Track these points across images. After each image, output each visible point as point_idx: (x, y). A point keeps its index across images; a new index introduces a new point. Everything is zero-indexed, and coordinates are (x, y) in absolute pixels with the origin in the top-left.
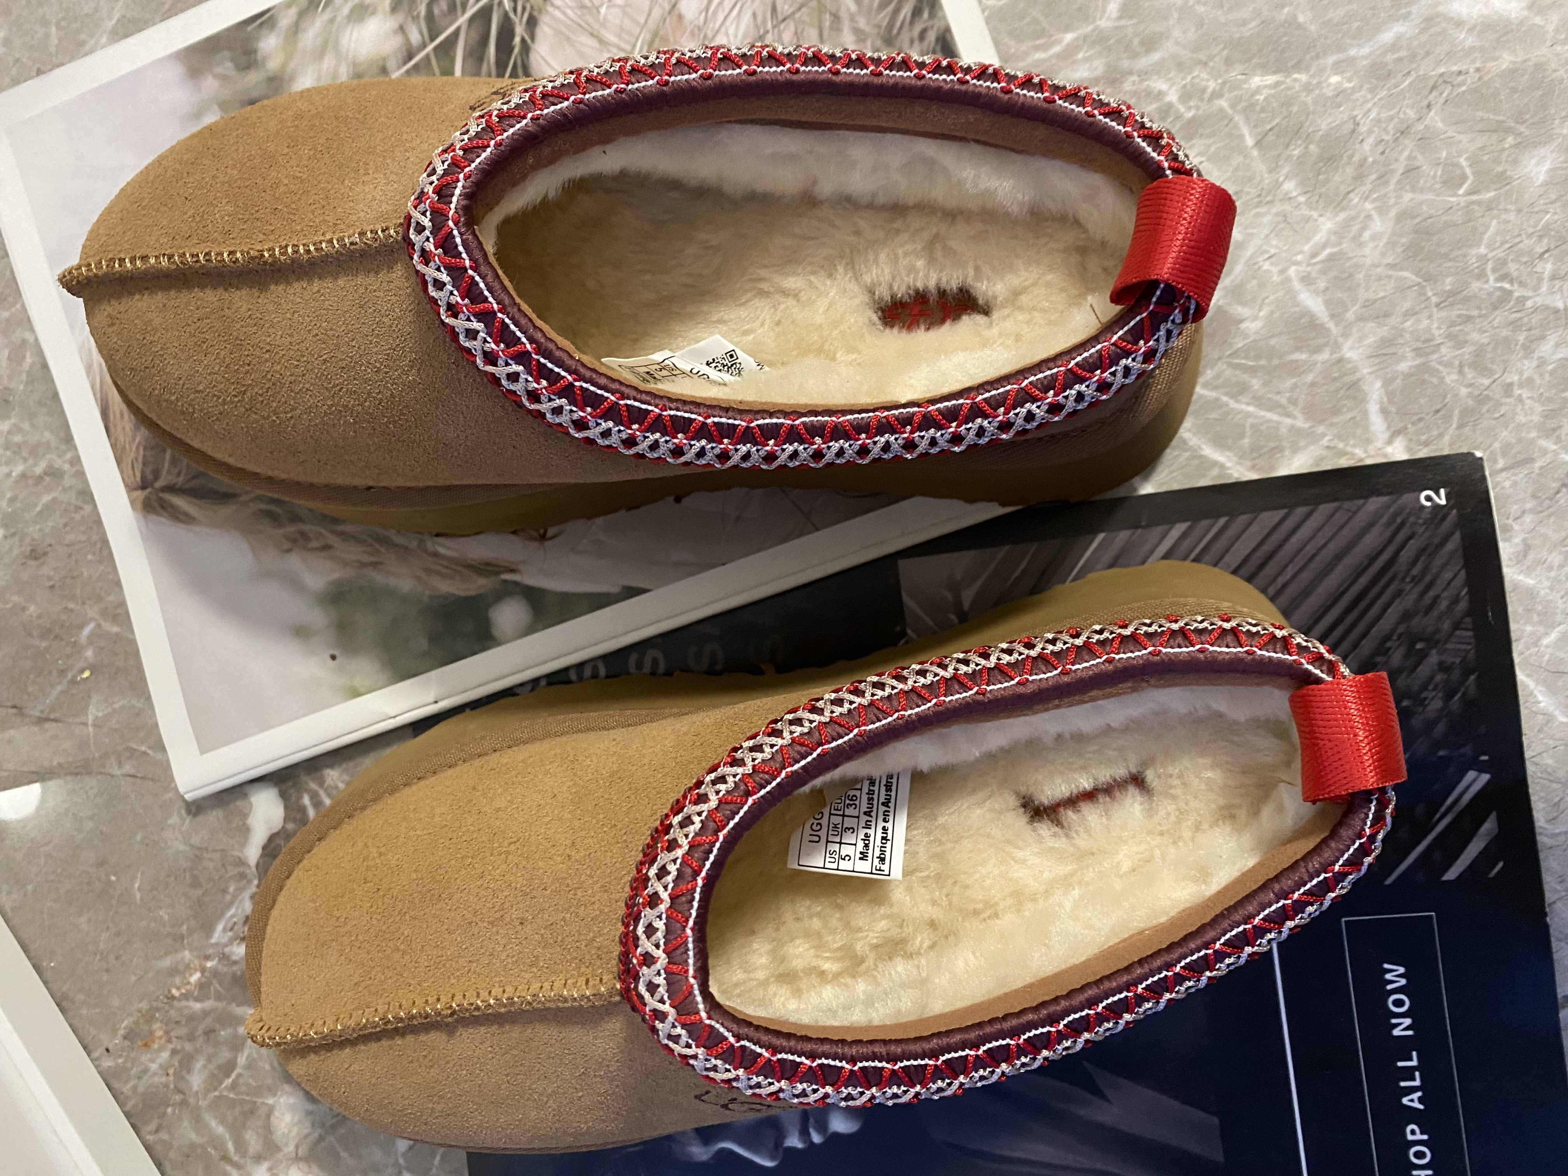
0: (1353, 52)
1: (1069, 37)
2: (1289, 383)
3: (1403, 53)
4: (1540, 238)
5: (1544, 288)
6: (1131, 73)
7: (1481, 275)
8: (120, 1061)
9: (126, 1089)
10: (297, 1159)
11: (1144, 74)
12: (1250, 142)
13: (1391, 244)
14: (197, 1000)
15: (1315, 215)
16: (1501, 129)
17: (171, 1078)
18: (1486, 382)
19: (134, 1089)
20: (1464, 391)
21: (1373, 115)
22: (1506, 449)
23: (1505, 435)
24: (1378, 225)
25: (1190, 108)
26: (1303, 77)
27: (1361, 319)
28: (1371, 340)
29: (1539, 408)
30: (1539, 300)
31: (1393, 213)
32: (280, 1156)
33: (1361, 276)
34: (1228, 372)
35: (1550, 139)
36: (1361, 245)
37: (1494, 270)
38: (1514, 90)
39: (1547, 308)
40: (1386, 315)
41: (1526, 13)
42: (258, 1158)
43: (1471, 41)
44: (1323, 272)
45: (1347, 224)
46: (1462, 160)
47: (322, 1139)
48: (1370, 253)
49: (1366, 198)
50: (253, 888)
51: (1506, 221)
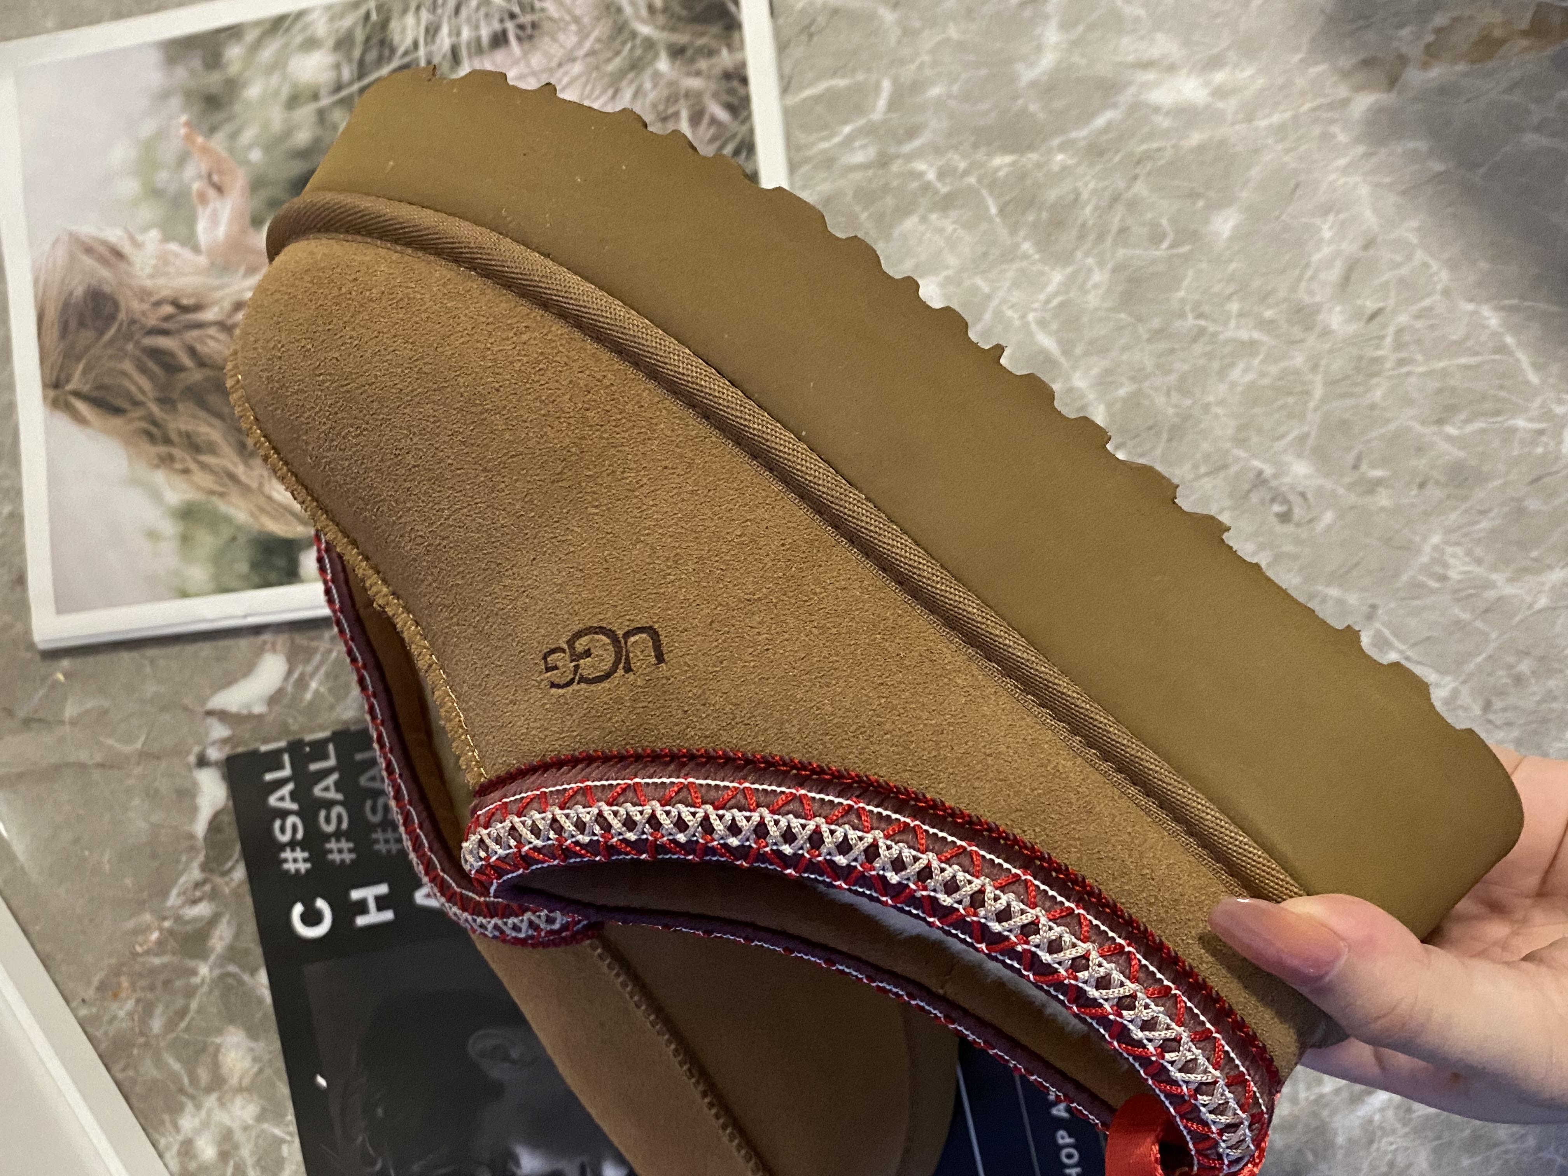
0: (1074, 135)
1: (847, 129)
3: (1113, 135)
4: (1228, 282)
5: (1232, 325)
6: (898, 156)
7: (1182, 315)
8: (94, 1010)
9: (99, 1034)
10: (240, 1090)
11: (910, 157)
12: (993, 210)
13: (1109, 290)
14: (156, 955)
15: (1047, 268)
16: (1193, 195)
17: (136, 1023)
18: (1189, 402)
19: (106, 1034)
20: (1171, 411)
21: (1091, 185)
22: (1207, 457)
23: (1205, 446)
24: (1098, 277)
25: (944, 184)
26: (1034, 156)
27: (1087, 354)
28: (1095, 371)
29: (1231, 423)
30: (1229, 334)
31: (1109, 266)
32: (226, 1087)
33: (1086, 318)
35: (1233, 202)
36: (1087, 292)
37: (1192, 310)
38: (1202, 163)
39: (1234, 340)
40: (1108, 350)
41: (1210, 99)
42: (209, 1090)
43: (1166, 123)
44: (1055, 316)
45: (1072, 278)
46: (1164, 222)
47: (261, 1071)
48: (1093, 300)
49: (1087, 254)
50: (201, 858)
51: (1200, 270)
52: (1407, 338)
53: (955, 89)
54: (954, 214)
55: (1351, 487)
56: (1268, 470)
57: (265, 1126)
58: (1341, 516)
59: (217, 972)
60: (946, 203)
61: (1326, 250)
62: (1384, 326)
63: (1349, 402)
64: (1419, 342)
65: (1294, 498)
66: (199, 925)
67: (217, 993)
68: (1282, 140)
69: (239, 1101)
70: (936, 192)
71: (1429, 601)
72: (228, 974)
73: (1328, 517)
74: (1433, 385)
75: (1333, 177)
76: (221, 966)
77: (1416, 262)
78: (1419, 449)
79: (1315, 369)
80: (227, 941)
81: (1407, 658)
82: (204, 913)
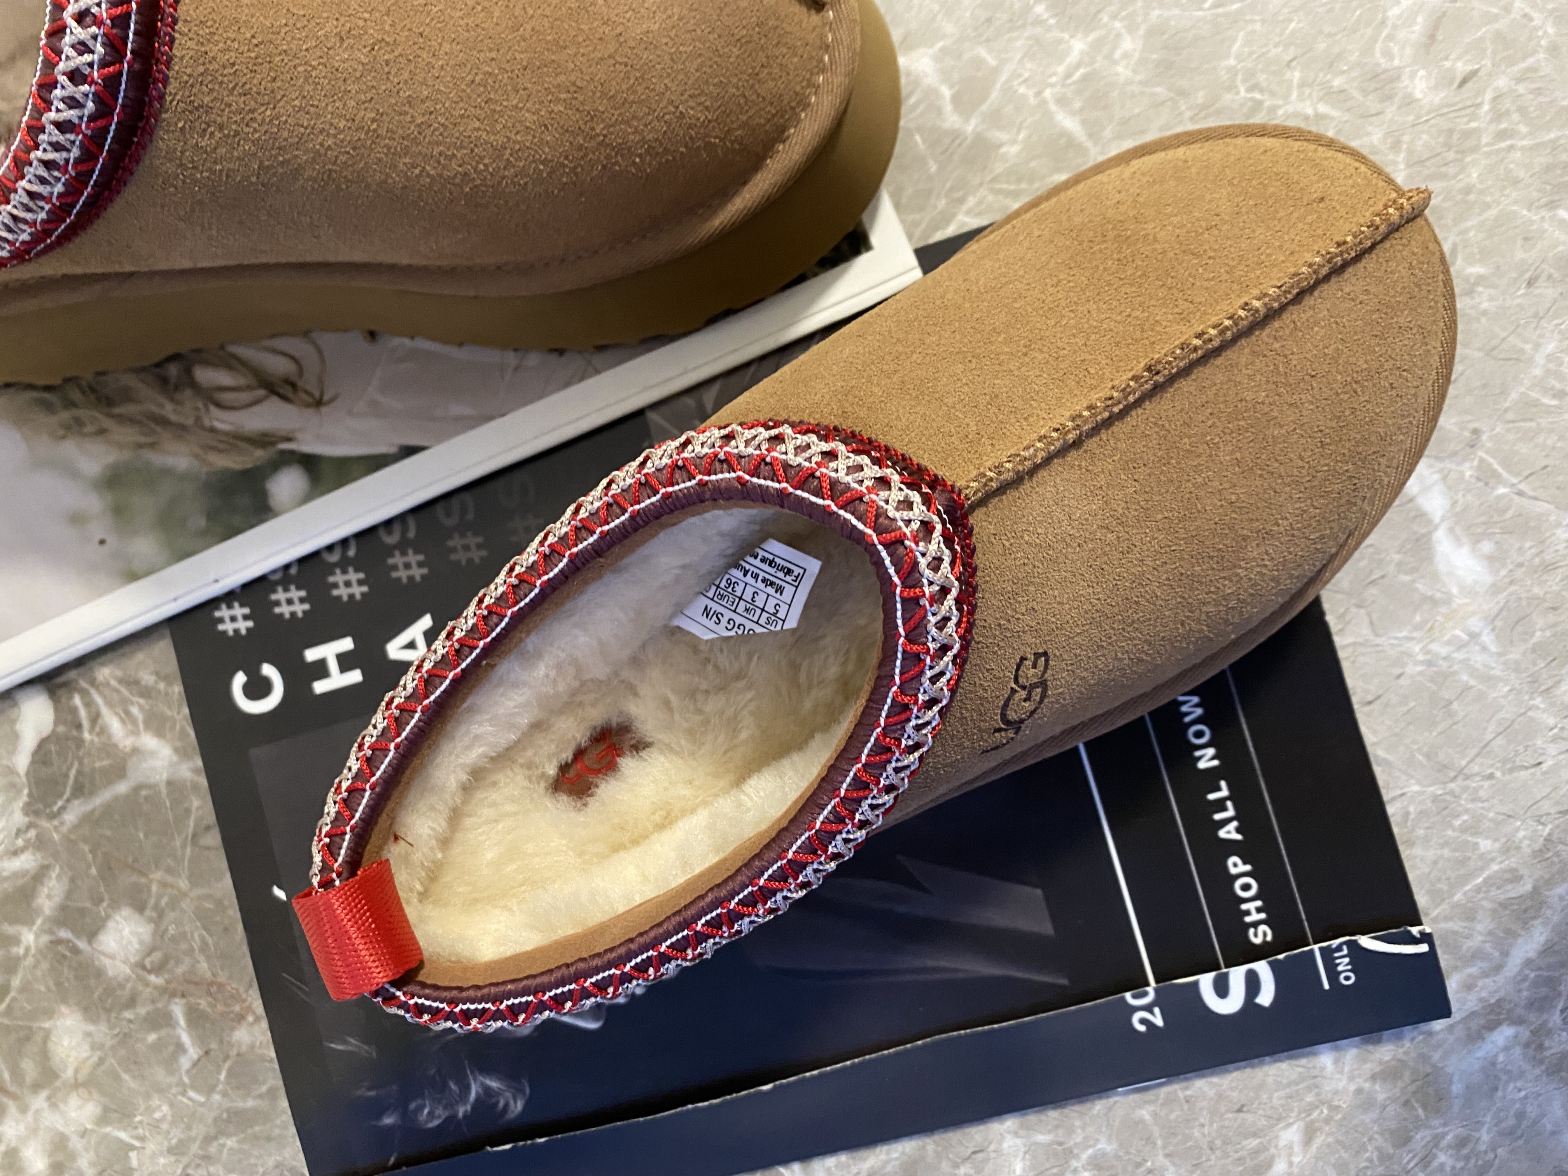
4: (1287, 46)
5: (1294, 95)
10: (76, 1085)
13: (1143, 60)
15: (1066, 36)
24: (1128, 44)
30: (1290, 109)
31: (1141, 32)
32: (58, 1083)
33: (1115, 94)
34: (991, 198)
36: (1116, 62)
37: (1244, 81)
42: (36, 1087)
44: (1078, 92)
45: (1097, 46)
47: (101, 1061)
48: (1123, 71)
49: (1114, 17)
50: (24, 797)
51: (1253, 32)
52: (1507, 104)
57: (108, 1129)
59: (45, 939)
62: (1480, 93)
64: (1522, 110)
66: (20, 882)
67: (45, 965)
69: (74, 1101)
71: (1544, 422)
72: (59, 942)
74: (1541, 160)
76: (51, 932)
77: (1515, 15)
78: (1526, 239)
79: (1396, 146)
80: (57, 900)
81: (1520, 493)
82: (27, 866)
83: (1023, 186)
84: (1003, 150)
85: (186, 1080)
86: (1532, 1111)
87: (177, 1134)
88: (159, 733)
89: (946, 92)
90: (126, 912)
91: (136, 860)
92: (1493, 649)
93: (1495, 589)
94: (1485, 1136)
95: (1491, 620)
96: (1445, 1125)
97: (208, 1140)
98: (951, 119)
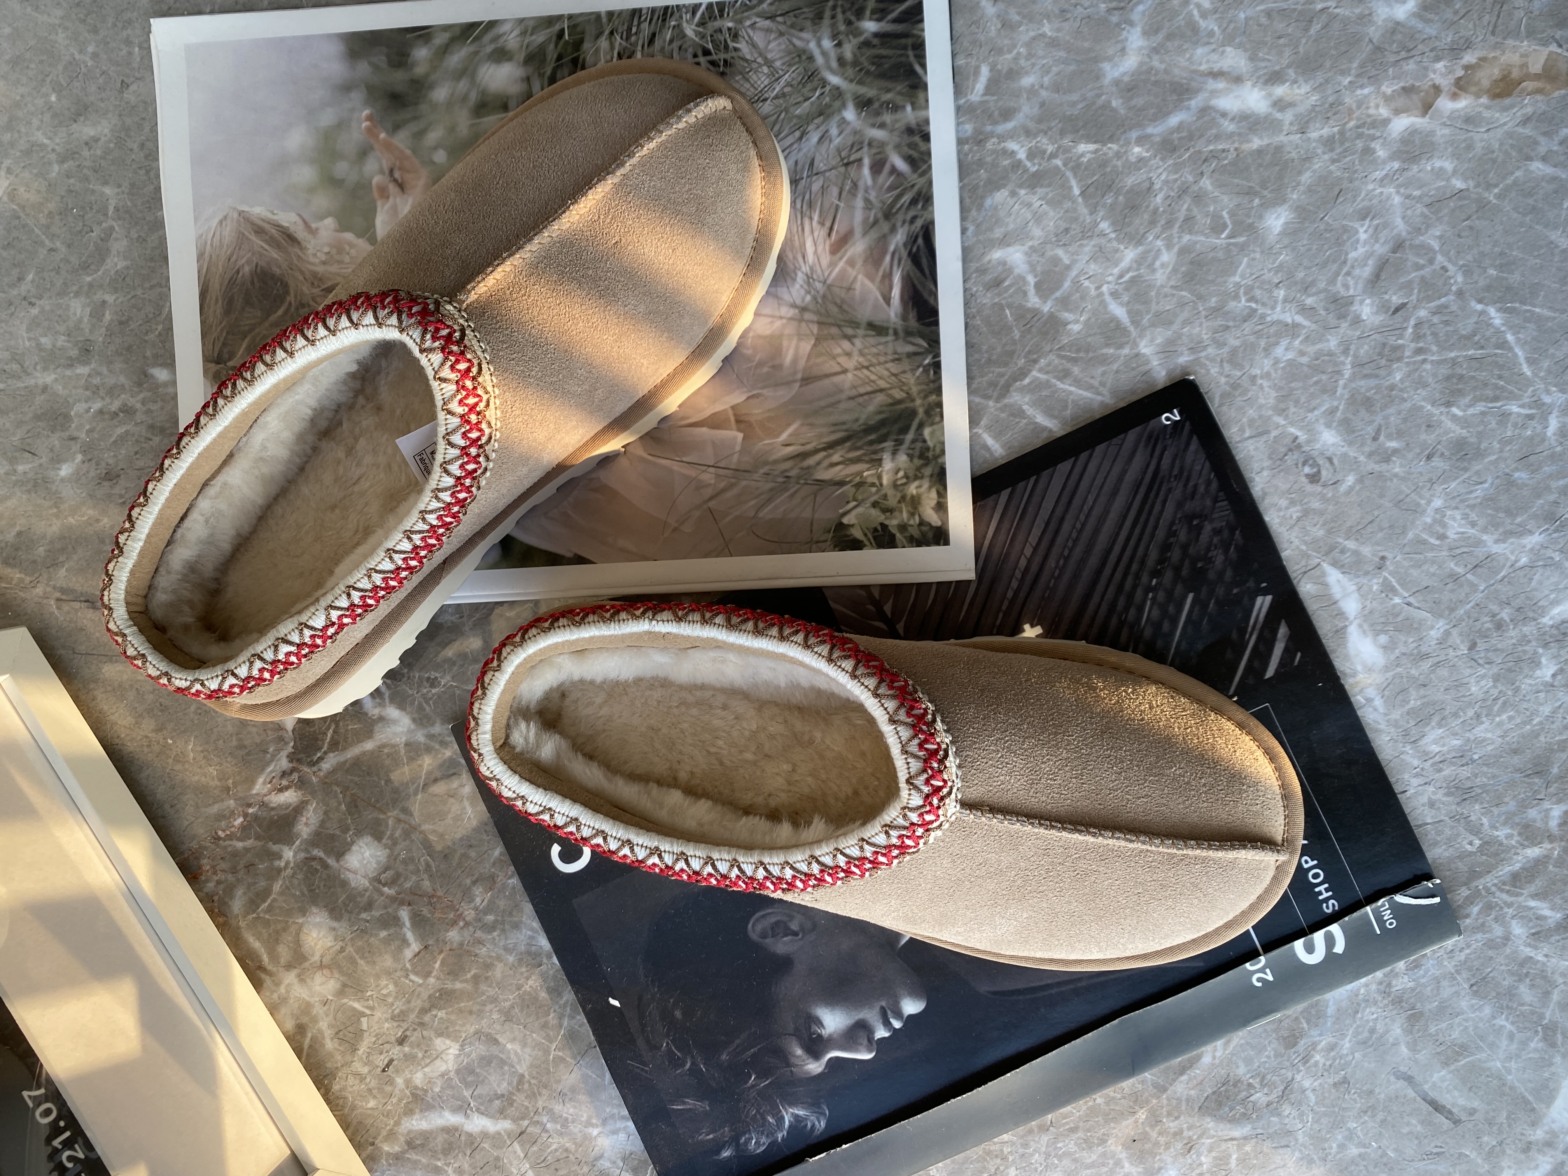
0: (1150, 130)
2: (1101, 370)
3: (1184, 134)
4: (1277, 272)
5: (1279, 309)
6: (992, 135)
7: (1236, 297)
10: (321, 966)
11: (1002, 138)
12: (1076, 191)
13: (1175, 271)
14: (239, 839)
15: (1122, 247)
16: (1250, 193)
17: (216, 904)
18: (1239, 374)
21: (1163, 177)
22: (1251, 422)
23: (1251, 413)
24: (1165, 257)
25: (1034, 164)
26: (1114, 147)
27: (1153, 325)
28: (1159, 341)
29: (1274, 394)
30: (1275, 317)
31: (1176, 249)
32: (307, 964)
33: (1153, 294)
34: (1056, 361)
35: (1285, 201)
36: (1154, 271)
37: (1245, 294)
38: (1260, 165)
39: (1279, 322)
40: (1170, 323)
41: (1270, 110)
42: (289, 967)
43: (1230, 127)
44: (1127, 289)
45: (1143, 256)
46: (1224, 213)
47: (342, 950)
48: (1160, 277)
49: (1157, 237)
50: (289, 749)
51: (1254, 259)
52: (1425, 330)
53: (1046, 80)
54: (1040, 191)
55: (1370, 455)
56: (1303, 437)
57: (345, 1000)
58: (1360, 480)
59: (302, 855)
60: (1034, 181)
61: (1361, 250)
62: (1406, 319)
63: (1373, 382)
64: (1435, 334)
65: (1321, 462)
66: (284, 812)
67: (300, 876)
68: (1332, 150)
69: (319, 978)
70: (1026, 170)
71: (1430, 555)
72: (314, 859)
73: (1350, 479)
74: (1444, 371)
75: (1371, 187)
76: (306, 850)
77: (1436, 266)
78: (1429, 426)
79: (1346, 352)
80: (313, 828)
81: (1409, 604)
82: (290, 801)
83: (1081, 355)
84: (1069, 327)
85: (408, 965)
86: (1380, 1028)
87: (399, 1006)
88: (401, 707)
89: (1031, 280)
90: (368, 839)
91: (377, 801)
92: (1381, 710)
93: (1386, 668)
94: (1347, 1044)
95: (1382, 691)
96: (1321, 1035)
97: (424, 1011)
98: (1033, 300)
